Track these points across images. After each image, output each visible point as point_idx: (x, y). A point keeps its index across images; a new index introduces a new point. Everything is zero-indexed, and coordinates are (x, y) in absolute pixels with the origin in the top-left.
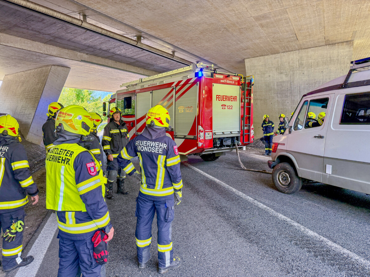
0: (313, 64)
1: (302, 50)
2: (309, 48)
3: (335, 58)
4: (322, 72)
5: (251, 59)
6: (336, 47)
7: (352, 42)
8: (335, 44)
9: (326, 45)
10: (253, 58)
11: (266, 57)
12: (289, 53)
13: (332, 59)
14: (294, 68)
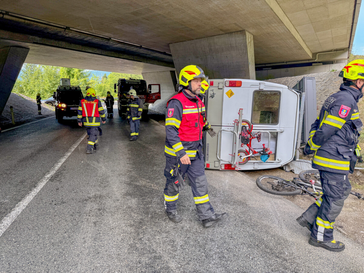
0: (219, 49)
1: (210, 38)
2: (215, 36)
3: (234, 45)
4: (227, 57)
5: (174, 44)
6: (234, 35)
7: (244, 31)
8: (232, 32)
9: (226, 34)
10: (175, 44)
11: (185, 43)
12: (200, 39)
13: (232, 45)
14: (205, 53)
